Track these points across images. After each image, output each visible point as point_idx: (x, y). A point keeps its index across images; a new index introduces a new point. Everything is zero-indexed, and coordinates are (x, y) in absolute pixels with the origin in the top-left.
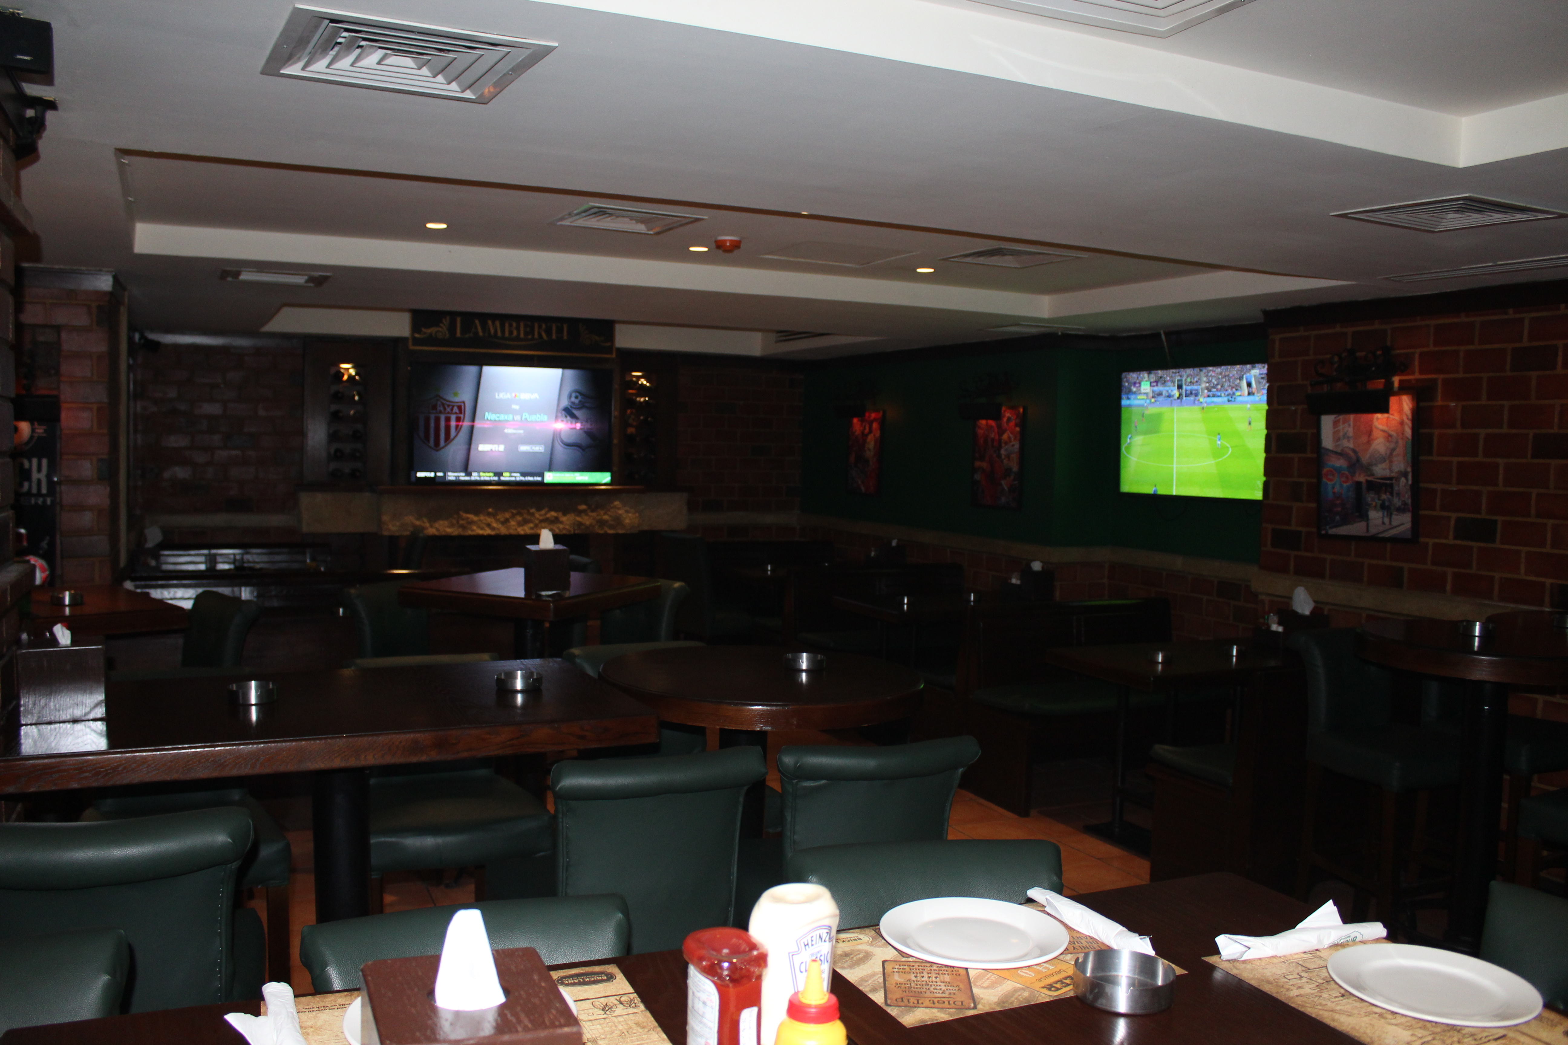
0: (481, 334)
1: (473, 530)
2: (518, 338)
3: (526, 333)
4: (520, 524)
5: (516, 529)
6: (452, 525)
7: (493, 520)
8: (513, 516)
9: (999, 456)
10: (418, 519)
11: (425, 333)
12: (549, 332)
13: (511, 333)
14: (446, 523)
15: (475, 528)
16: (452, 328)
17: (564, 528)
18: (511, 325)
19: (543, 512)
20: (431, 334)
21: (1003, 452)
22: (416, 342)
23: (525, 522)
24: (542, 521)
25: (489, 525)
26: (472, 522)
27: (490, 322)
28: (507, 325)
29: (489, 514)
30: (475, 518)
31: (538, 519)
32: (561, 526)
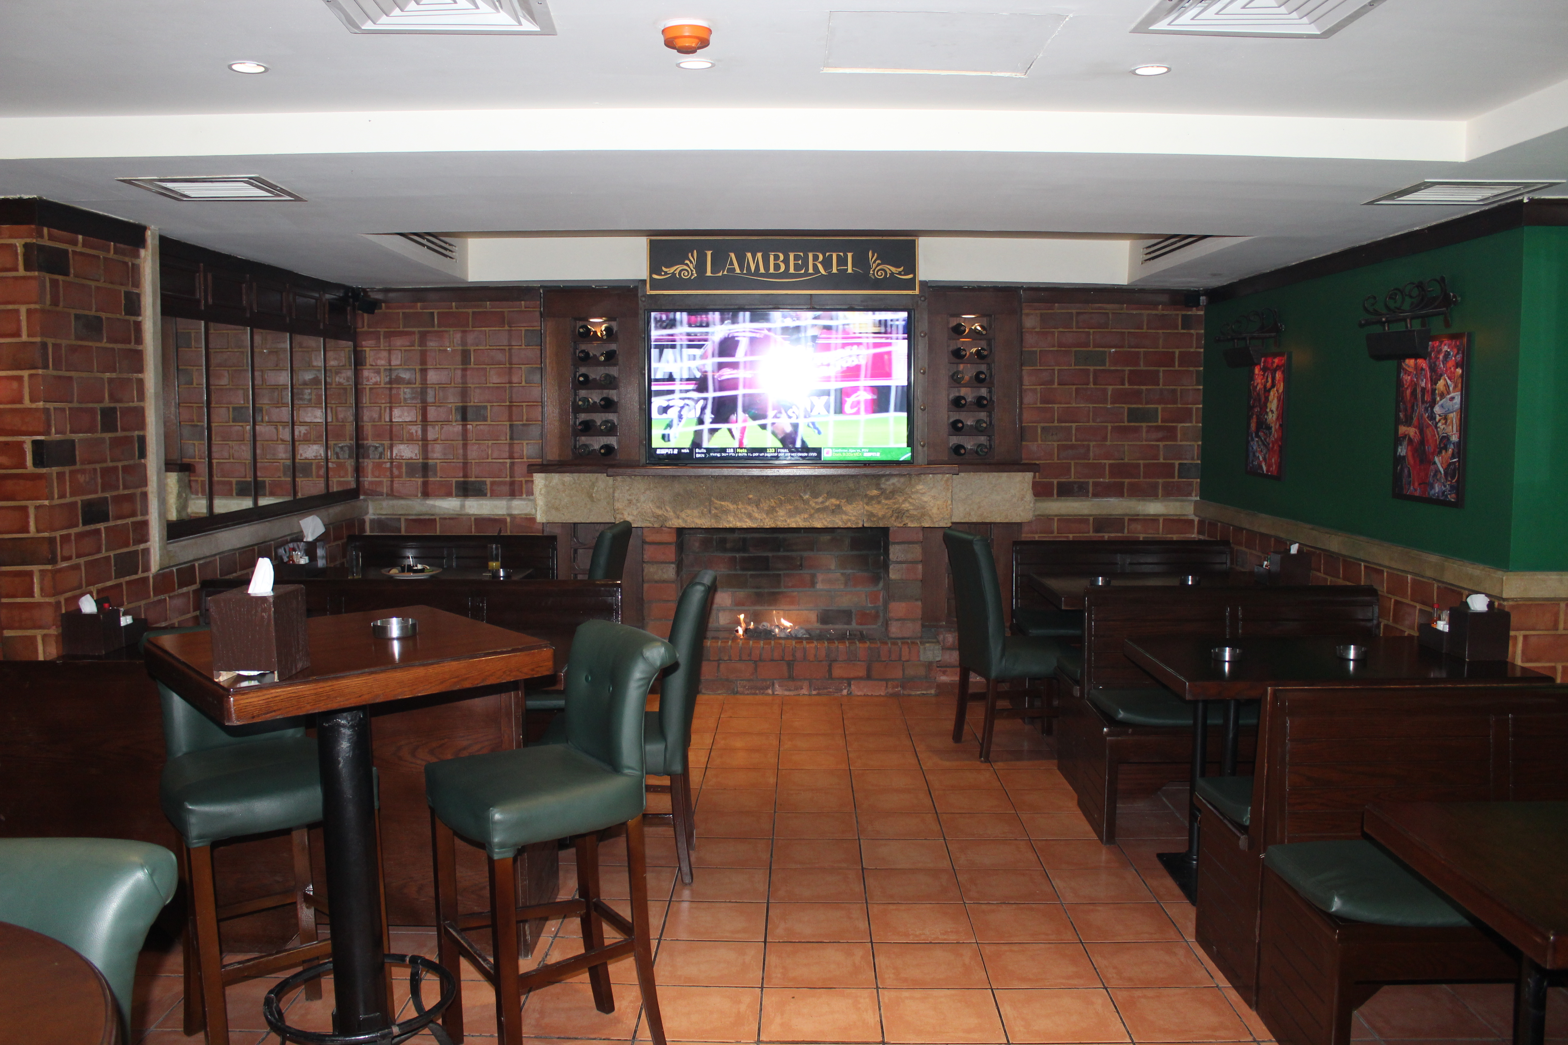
0: (738, 271)
1: (729, 522)
2: (786, 274)
3: (797, 267)
4: (790, 515)
5: (786, 521)
6: (702, 515)
7: (755, 509)
8: (781, 503)
9: (1432, 417)
10: (658, 507)
11: (666, 273)
12: (827, 263)
13: (777, 267)
14: (696, 513)
15: (731, 519)
16: (701, 266)
17: (849, 520)
18: (777, 258)
19: (820, 499)
20: (674, 274)
21: (1437, 409)
22: (655, 285)
23: (797, 511)
24: (818, 510)
25: (750, 516)
26: (727, 512)
27: (749, 255)
28: (772, 258)
29: (749, 502)
30: (732, 507)
31: (813, 508)
32: (844, 517)
